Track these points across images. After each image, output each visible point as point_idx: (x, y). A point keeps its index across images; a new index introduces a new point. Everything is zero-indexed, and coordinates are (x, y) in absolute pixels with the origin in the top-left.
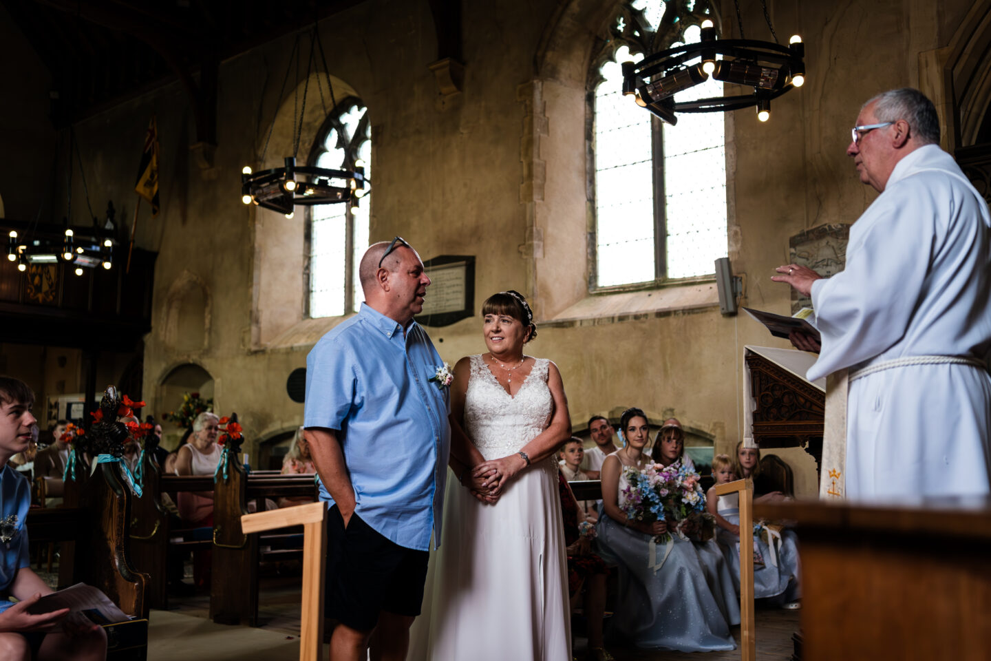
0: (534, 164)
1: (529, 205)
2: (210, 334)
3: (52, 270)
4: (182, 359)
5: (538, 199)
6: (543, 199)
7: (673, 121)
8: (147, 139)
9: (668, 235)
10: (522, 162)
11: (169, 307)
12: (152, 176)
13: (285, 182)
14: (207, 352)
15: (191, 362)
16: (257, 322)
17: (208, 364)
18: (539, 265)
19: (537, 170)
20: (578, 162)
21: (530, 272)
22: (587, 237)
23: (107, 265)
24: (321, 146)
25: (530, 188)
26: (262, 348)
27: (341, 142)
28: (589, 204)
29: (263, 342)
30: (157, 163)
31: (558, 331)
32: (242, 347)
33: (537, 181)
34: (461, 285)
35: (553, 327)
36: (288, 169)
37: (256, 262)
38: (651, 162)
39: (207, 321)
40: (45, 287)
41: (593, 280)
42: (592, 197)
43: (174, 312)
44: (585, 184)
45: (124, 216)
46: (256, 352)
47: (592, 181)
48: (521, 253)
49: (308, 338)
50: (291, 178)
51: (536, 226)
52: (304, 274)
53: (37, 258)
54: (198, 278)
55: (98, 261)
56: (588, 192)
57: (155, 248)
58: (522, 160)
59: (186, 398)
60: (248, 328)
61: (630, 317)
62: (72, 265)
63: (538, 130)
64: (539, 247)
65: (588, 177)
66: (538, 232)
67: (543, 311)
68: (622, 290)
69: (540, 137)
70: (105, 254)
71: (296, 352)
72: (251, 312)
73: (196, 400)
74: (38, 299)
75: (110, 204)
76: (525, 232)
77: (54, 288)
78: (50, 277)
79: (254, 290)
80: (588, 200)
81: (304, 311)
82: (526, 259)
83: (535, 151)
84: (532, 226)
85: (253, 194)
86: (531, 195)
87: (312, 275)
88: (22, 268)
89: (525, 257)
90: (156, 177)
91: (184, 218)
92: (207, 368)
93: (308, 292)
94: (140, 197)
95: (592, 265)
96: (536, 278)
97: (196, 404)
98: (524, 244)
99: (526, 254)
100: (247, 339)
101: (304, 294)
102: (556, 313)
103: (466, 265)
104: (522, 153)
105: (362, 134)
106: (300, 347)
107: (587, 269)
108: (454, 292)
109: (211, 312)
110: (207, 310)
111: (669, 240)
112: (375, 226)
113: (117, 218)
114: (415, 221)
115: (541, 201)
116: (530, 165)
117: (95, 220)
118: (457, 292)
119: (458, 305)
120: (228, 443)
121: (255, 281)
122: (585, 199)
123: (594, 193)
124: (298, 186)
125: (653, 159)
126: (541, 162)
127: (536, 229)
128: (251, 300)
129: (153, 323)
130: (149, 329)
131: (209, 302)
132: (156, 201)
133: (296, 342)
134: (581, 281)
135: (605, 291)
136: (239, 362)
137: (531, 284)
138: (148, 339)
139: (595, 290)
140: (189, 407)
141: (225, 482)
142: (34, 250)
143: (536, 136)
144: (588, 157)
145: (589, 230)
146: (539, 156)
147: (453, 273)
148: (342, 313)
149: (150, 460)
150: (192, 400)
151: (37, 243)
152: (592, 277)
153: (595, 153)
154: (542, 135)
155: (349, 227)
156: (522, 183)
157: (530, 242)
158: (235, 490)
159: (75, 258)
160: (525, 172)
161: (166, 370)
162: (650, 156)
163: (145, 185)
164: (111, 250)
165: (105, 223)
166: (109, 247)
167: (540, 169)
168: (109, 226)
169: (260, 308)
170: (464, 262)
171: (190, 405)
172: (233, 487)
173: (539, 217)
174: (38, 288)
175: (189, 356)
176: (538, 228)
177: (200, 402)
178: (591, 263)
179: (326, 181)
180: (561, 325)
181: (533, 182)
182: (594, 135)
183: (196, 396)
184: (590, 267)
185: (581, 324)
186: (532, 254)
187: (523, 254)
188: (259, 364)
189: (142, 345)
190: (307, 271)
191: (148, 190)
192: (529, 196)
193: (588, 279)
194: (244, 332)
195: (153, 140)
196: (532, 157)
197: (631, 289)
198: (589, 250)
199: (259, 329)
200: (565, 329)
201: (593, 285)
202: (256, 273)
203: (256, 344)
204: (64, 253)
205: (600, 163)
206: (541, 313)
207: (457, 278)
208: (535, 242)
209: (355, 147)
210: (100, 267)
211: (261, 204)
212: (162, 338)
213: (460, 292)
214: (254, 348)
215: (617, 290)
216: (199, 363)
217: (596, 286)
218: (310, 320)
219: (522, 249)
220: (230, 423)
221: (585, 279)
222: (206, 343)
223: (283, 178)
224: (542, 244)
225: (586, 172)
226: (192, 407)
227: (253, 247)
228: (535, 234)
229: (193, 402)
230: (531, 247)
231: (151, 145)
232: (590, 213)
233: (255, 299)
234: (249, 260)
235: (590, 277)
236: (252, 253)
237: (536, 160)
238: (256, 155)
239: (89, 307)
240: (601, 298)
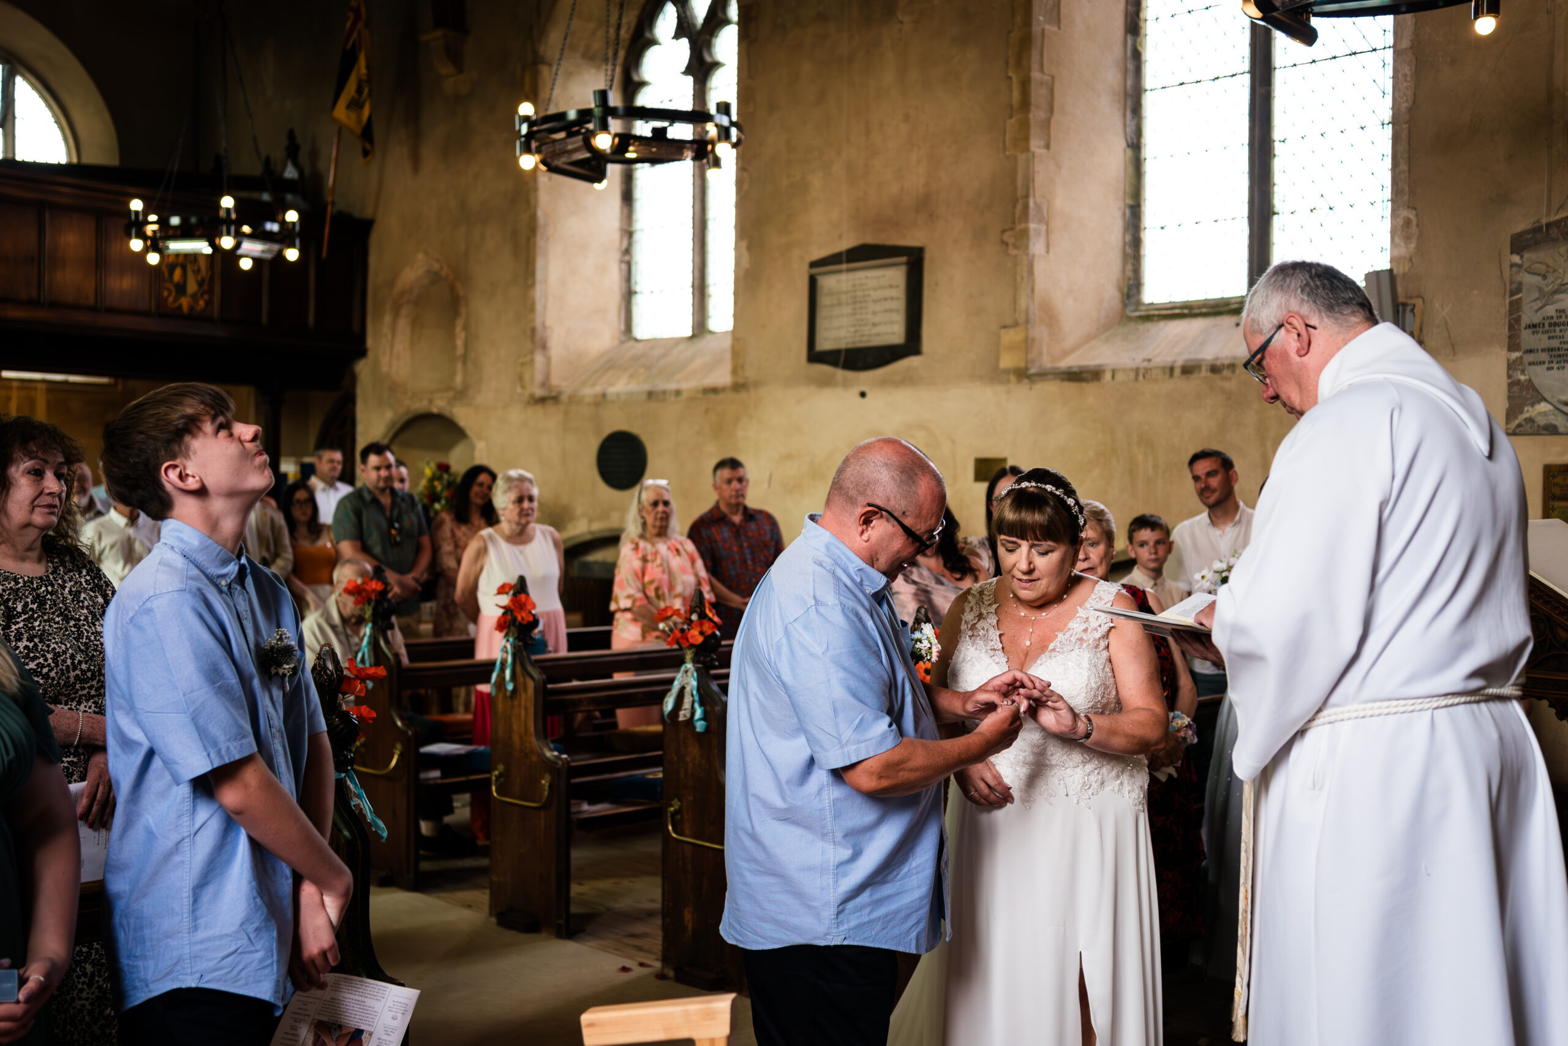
0: (1033, 85)
1: (1021, 158)
2: (465, 363)
3: (203, 265)
4: (420, 406)
5: (1039, 147)
6: (1048, 146)
7: (1308, 37)
8: (348, 24)
9: (1275, 213)
10: (1010, 78)
11: (396, 315)
12: (359, 91)
13: (592, 134)
14: (461, 395)
15: (435, 410)
16: (544, 347)
17: (462, 415)
18: (1039, 267)
19: (1038, 94)
20: (1111, 77)
21: (1022, 278)
22: (1124, 214)
23: (292, 254)
24: (648, 35)
25: (1024, 126)
26: (554, 394)
27: (684, 28)
28: (1129, 152)
29: (555, 381)
30: (368, 67)
31: (1071, 387)
32: (519, 390)
33: (1037, 115)
34: (898, 299)
35: (1063, 380)
36: (597, 112)
37: (540, 242)
38: (1247, 77)
39: (460, 343)
40: (192, 287)
41: (1134, 291)
42: (1135, 141)
43: (403, 324)
44: (1125, 115)
45: (314, 155)
46: (543, 400)
47: (1136, 110)
48: (1007, 244)
49: (632, 376)
50: (604, 127)
51: (1034, 196)
52: (621, 262)
53: (176, 246)
54: (441, 268)
55: (276, 247)
56: (1128, 130)
57: (368, 213)
58: (1010, 74)
59: (428, 472)
60: (528, 358)
61: (1203, 369)
62: (233, 256)
63: (1041, 18)
64: (1038, 234)
65: (1129, 103)
66: (1038, 207)
67: (1045, 350)
68: (1186, 311)
69: (1043, 30)
70: (286, 237)
71: (612, 402)
72: (533, 330)
73: (446, 476)
74: (180, 306)
75: (291, 135)
76: (1014, 207)
77: (206, 287)
78: (199, 270)
79: (538, 292)
80: (1128, 146)
81: (623, 327)
82: (1016, 256)
83: (1035, 56)
84: (1027, 196)
85: (538, 151)
86: (1027, 139)
87: (636, 263)
88: (153, 259)
89: (1013, 252)
90: (366, 91)
91: (416, 162)
92: (462, 423)
93: (629, 295)
94: (341, 129)
95: (1133, 265)
96: (1033, 291)
97: (445, 482)
98: (1012, 229)
99: (1015, 247)
100: (527, 377)
101: (623, 296)
102: (1066, 353)
103: (908, 263)
104: (1012, 61)
105: (720, 14)
106: (618, 395)
107: (1124, 271)
108: (886, 311)
109: (466, 327)
110: (460, 323)
111: (1277, 222)
112: (746, 187)
113: (303, 158)
114: (816, 181)
115: (1043, 151)
116: (1026, 84)
117: (267, 162)
118: (891, 310)
119: (894, 333)
120: (512, 628)
121: (539, 275)
122: (1123, 144)
123: (1139, 132)
124: (617, 140)
125: (1253, 71)
126: (1047, 78)
127: (1035, 203)
128: (532, 309)
129: (370, 342)
130: (362, 353)
131: (463, 310)
132: (367, 133)
133: (612, 385)
134: (1111, 294)
135: (1156, 312)
136: (516, 415)
137: (1023, 302)
138: (362, 368)
139: (1136, 310)
140: (434, 487)
141: (508, 694)
142: (168, 233)
143: (1036, 29)
144: (1131, 66)
145: (1130, 202)
146: (1041, 69)
147: (883, 276)
148: (689, 333)
150: (438, 473)
151: (175, 221)
152: (1132, 285)
153: (1143, 58)
154: (1047, 27)
155: (698, 182)
156: (1011, 117)
157: (1023, 226)
158: (526, 709)
159: (238, 246)
160: (1016, 95)
161: (393, 424)
162: (1246, 66)
163: (348, 107)
164: (297, 228)
165: (284, 167)
166: (294, 223)
167: (1044, 91)
168: (290, 173)
169: (548, 323)
170: (904, 259)
171: (436, 483)
172: (523, 703)
173: (1039, 179)
174: (181, 289)
175: (431, 401)
176: (1039, 200)
177: (452, 479)
178: (1131, 261)
179: (664, 130)
180: (1075, 376)
181: (1031, 116)
182: (1142, 24)
183: (444, 468)
184: (1129, 267)
185: (1113, 377)
186: (1027, 248)
187: (1011, 247)
188: (550, 419)
189: (353, 379)
190: (627, 258)
191: (353, 116)
192: (1023, 140)
193: (1125, 290)
194: (523, 364)
195: (360, 25)
196: (1029, 69)
197: (1204, 310)
198: (1128, 238)
199: (548, 360)
200: (1084, 385)
201: (1133, 300)
202: (540, 263)
203: (544, 384)
204: (220, 236)
205: (1150, 78)
206: (1040, 353)
207: (891, 286)
208: (1032, 226)
209: (708, 37)
210: (280, 257)
211: (553, 169)
212: (385, 369)
213: (897, 311)
214: (539, 392)
215: (1177, 311)
216: (447, 414)
217: (1139, 303)
218: (631, 343)
219: (1008, 237)
220: (514, 595)
221: (1121, 290)
222: (459, 379)
223: (591, 126)
224: (1043, 228)
225: (1126, 94)
226: (439, 487)
227: (533, 218)
228: (1032, 212)
229: (440, 478)
230: (1024, 234)
231: (355, 36)
232: (1131, 170)
233: (539, 307)
234: (528, 239)
235: (1130, 287)
236: (532, 227)
237: (1036, 75)
238: (535, 53)
239: (264, 317)
240: (1148, 325)
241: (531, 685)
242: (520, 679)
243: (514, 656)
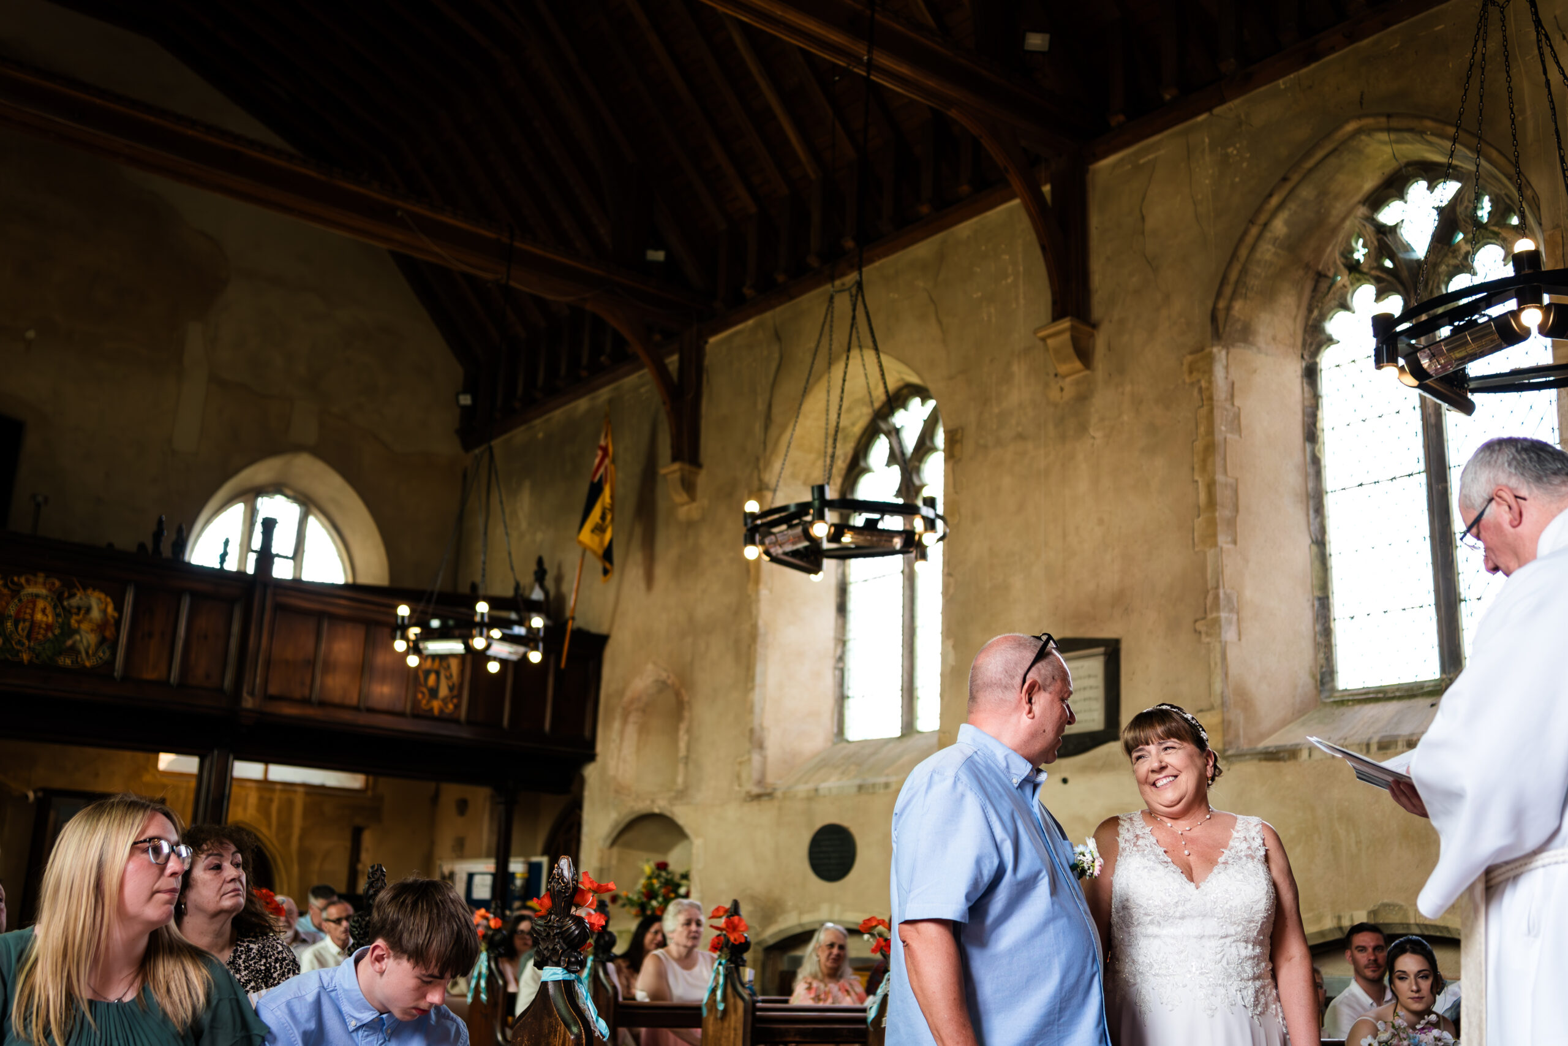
0: (1218, 487)
1: (1211, 553)
2: (686, 764)
3: (454, 664)
4: (642, 806)
5: (1227, 543)
6: (1235, 542)
7: (1468, 408)
8: (597, 461)
9: (1461, 601)
10: (1197, 482)
11: (625, 721)
12: (603, 517)
13: (811, 523)
14: (682, 795)
15: (656, 810)
16: (761, 746)
17: (682, 815)
18: (1232, 654)
19: (1223, 495)
20: (1292, 479)
21: (1216, 664)
22: (1313, 605)
23: (535, 657)
24: (862, 464)
25: (1212, 523)
26: (769, 791)
27: (895, 457)
28: (1315, 548)
29: (770, 779)
30: (612, 497)
31: (1268, 767)
32: (737, 788)
33: (1223, 513)
34: (1097, 687)
35: (1260, 760)
36: (817, 503)
37: (760, 649)
38: (1424, 476)
39: (682, 745)
40: (443, 691)
41: (1328, 678)
42: (1319, 538)
43: (631, 730)
44: (1308, 515)
45: (559, 579)
46: (758, 797)
47: (1319, 509)
48: (1200, 633)
49: (843, 773)
50: (821, 517)
51: (1224, 587)
52: (835, 668)
53: (435, 647)
54: (669, 677)
55: (521, 649)
56: (1312, 528)
57: (603, 630)
58: (1197, 478)
59: (648, 869)
60: (746, 757)
61: (1400, 743)
62: (482, 657)
63: (1223, 428)
64: (1230, 622)
65: (1311, 503)
66: (1229, 598)
67: (1241, 733)
68: (1380, 695)
69: (1225, 439)
70: (530, 640)
71: (825, 796)
72: (752, 731)
73: (664, 874)
74: (432, 709)
75: (540, 562)
76: (1206, 598)
77: (455, 692)
78: (451, 676)
79: (756, 696)
80: (1313, 542)
81: (835, 730)
82: (1209, 643)
83: (1218, 459)
84: (1217, 588)
85: (762, 543)
86: (1214, 535)
87: (849, 670)
88: (413, 661)
89: (1205, 639)
90: (609, 517)
91: (649, 579)
92: (681, 821)
93: (841, 698)
94: (585, 549)
95: (1325, 653)
96: (1226, 675)
97: (663, 880)
98: (1204, 618)
99: (1208, 634)
100: (744, 775)
101: (836, 701)
102: (1262, 737)
103: (1105, 654)
104: (1196, 466)
105: (928, 443)
106: (830, 789)
107: (1316, 659)
108: (1085, 700)
109: (689, 731)
110: (683, 727)
111: (1464, 609)
112: (951, 591)
113: (549, 582)
114: (1017, 582)
115: (1231, 546)
116: (1211, 486)
117: (517, 587)
118: (1090, 699)
119: (1093, 720)
120: (725, 949)
121: (758, 679)
122: (1309, 541)
123: (1323, 530)
124: (833, 529)
125: (1428, 470)
126: (1230, 480)
127: (1225, 593)
128: (751, 711)
129: (599, 748)
130: (591, 757)
131: (686, 714)
132: (607, 555)
133: (824, 781)
134: (1305, 681)
135: (1351, 698)
136: (733, 812)
137: (1218, 687)
138: (591, 772)
139: (1330, 697)
140: (652, 885)
141: (719, 1015)
142: (429, 634)
143: (1219, 438)
144: (1311, 470)
145: (1318, 594)
146: (1225, 472)
147: (1082, 667)
148: (899, 734)
149: (601, 974)
150: (657, 872)
151: (435, 623)
152: (1325, 673)
153: (1323, 463)
154: (1229, 436)
155: (908, 593)
156: (1199, 516)
157: (1214, 615)
158: (735, 1030)
159: (488, 646)
160: (1203, 497)
161: (617, 823)
162: (1422, 466)
163: (593, 531)
164: (542, 633)
165: (532, 589)
166: (538, 629)
167: (1228, 493)
168: (537, 595)
169: (765, 724)
170: (1101, 650)
171: (655, 881)
172: (733, 1025)
173: (1228, 572)
174: (434, 693)
175: (653, 801)
176: (1229, 591)
177: (669, 877)
178: (1322, 650)
179: (876, 521)
180: (1272, 756)
181: (1217, 514)
182: (1319, 433)
183: (662, 866)
184: (1321, 655)
185: (1310, 755)
186: (1220, 634)
187: (1203, 636)
188: (764, 815)
189: (581, 782)
190: (840, 665)
191: (597, 539)
192: (1211, 538)
193: (1319, 677)
194: (740, 763)
195: (607, 461)
196: (1214, 473)
197: (1398, 694)
198: (1318, 628)
199: (765, 758)
200: (1281, 763)
201: (1328, 687)
202: (759, 669)
203: (760, 782)
204: (472, 637)
205: (1331, 478)
206: (1237, 736)
207: (1089, 676)
208: (1223, 615)
209: (917, 464)
210: (524, 658)
211: (774, 559)
212: (611, 772)
213: (1096, 699)
214: (756, 790)
215: (1371, 696)
216: (668, 814)
217: (1333, 690)
218: (844, 744)
219: (1200, 626)
220: (728, 917)
221: (1314, 677)
222: (680, 780)
223: (809, 518)
224: (1235, 617)
225: (1308, 495)
226: (656, 884)
227: (755, 627)
228: (1223, 602)
229: (658, 877)
230: (1216, 622)
231: (602, 470)
232: (1317, 564)
233: (757, 710)
234: (749, 647)
235: (1323, 675)
236: (754, 636)
237: (1220, 478)
238: (760, 480)
239: (506, 722)
240: (1343, 709)
241: (740, 1004)
242: (731, 1000)
243: (726, 977)
